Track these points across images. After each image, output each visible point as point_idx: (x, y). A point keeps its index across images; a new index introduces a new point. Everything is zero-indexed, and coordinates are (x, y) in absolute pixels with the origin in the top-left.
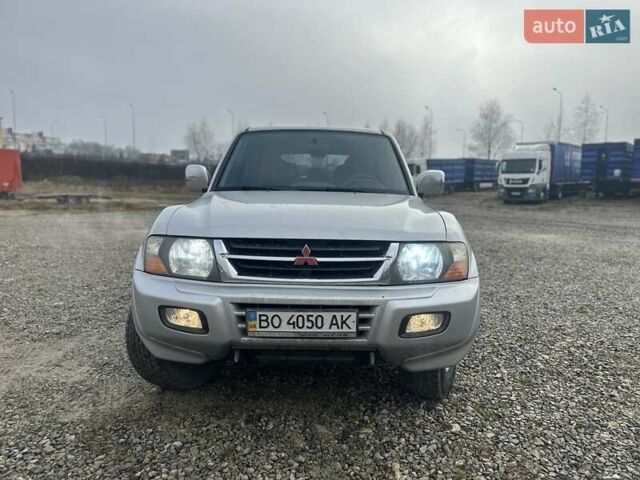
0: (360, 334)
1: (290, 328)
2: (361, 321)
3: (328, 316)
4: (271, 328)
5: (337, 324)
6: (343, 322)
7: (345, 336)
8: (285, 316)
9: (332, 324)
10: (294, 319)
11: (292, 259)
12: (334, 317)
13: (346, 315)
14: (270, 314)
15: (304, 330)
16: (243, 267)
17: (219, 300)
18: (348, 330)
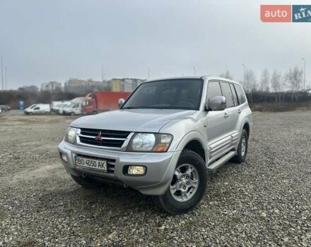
0: (109, 171)
2: (108, 166)
7: (103, 171)
8: (85, 160)
14: (81, 159)
16: (83, 140)
17: (70, 152)
18: (104, 169)
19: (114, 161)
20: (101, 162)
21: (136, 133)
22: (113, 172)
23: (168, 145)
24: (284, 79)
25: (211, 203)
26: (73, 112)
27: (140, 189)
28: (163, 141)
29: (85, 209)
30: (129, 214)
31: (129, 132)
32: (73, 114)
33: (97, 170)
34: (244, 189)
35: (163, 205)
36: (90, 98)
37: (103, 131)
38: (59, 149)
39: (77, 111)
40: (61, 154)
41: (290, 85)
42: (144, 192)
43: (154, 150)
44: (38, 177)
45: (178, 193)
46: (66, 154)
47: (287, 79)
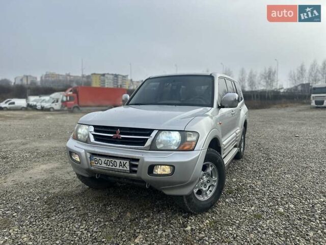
0: (132, 171)
1: (105, 165)
2: (131, 166)
3: (118, 161)
4: (98, 165)
5: (122, 166)
6: (124, 165)
7: (125, 172)
8: (103, 159)
9: (120, 166)
10: (106, 162)
11: (112, 135)
12: (120, 162)
13: (125, 162)
14: (98, 158)
15: (110, 167)
16: (97, 138)
17: (84, 151)
18: (126, 169)
19: (137, 160)
20: (122, 161)
21: (160, 131)
22: (135, 172)
23: (194, 143)
24: (260, 79)
25: (227, 200)
26: (53, 108)
27: (163, 189)
28: (189, 139)
29: (100, 212)
30: (149, 216)
31: (152, 130)
32: (52, 109)
33: (118, 171)
34: (253, 185)
35: (187, 205)
36: (71, 93)
37: (121, 128)
38: (68, 148)
39: (57, 106)
40: (71, 153)
41: (265, 84)
42: (167, 192)
43: (181, 148)
44: (35, 178)
45: (200, 192)
46: (79, 154)
47: (262, 79)
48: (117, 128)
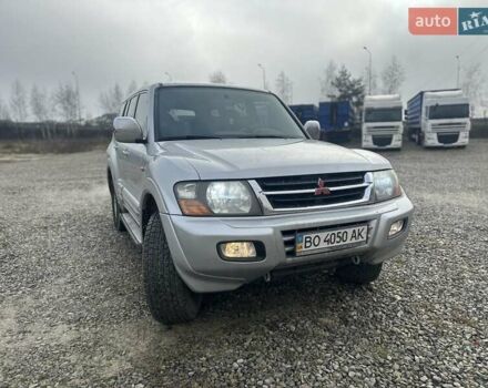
1: (326, 245)
3: (350, 231)
4: (313, 247)
5: (355, 236)
6: (359, 234)
8: (323, 235)
9: (352, 237)
10: (329, 237)
11: (313, 190)
12: (354, 231)
13: (361, 228)
15: (335, 244)
18: (361, 240)
20: (356, 229)
21: (373, 172)
24: (52, 102)
31: (364, 173)
47: (56, 102)
48: (315, 177)
